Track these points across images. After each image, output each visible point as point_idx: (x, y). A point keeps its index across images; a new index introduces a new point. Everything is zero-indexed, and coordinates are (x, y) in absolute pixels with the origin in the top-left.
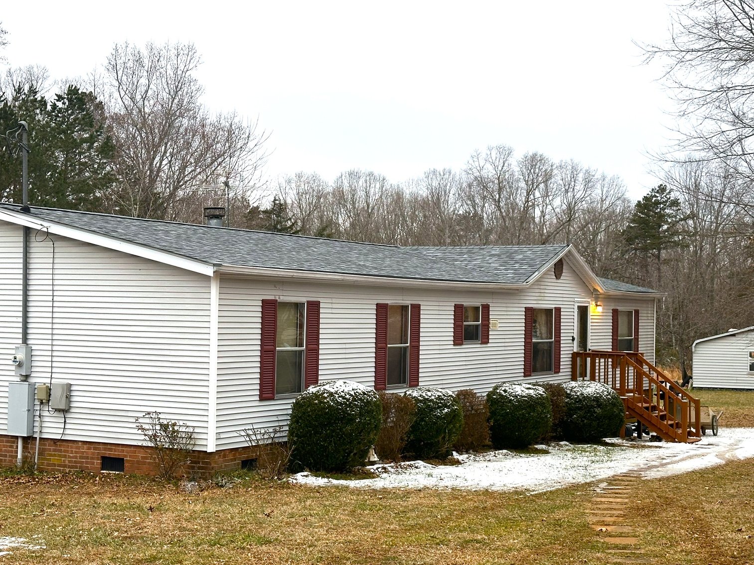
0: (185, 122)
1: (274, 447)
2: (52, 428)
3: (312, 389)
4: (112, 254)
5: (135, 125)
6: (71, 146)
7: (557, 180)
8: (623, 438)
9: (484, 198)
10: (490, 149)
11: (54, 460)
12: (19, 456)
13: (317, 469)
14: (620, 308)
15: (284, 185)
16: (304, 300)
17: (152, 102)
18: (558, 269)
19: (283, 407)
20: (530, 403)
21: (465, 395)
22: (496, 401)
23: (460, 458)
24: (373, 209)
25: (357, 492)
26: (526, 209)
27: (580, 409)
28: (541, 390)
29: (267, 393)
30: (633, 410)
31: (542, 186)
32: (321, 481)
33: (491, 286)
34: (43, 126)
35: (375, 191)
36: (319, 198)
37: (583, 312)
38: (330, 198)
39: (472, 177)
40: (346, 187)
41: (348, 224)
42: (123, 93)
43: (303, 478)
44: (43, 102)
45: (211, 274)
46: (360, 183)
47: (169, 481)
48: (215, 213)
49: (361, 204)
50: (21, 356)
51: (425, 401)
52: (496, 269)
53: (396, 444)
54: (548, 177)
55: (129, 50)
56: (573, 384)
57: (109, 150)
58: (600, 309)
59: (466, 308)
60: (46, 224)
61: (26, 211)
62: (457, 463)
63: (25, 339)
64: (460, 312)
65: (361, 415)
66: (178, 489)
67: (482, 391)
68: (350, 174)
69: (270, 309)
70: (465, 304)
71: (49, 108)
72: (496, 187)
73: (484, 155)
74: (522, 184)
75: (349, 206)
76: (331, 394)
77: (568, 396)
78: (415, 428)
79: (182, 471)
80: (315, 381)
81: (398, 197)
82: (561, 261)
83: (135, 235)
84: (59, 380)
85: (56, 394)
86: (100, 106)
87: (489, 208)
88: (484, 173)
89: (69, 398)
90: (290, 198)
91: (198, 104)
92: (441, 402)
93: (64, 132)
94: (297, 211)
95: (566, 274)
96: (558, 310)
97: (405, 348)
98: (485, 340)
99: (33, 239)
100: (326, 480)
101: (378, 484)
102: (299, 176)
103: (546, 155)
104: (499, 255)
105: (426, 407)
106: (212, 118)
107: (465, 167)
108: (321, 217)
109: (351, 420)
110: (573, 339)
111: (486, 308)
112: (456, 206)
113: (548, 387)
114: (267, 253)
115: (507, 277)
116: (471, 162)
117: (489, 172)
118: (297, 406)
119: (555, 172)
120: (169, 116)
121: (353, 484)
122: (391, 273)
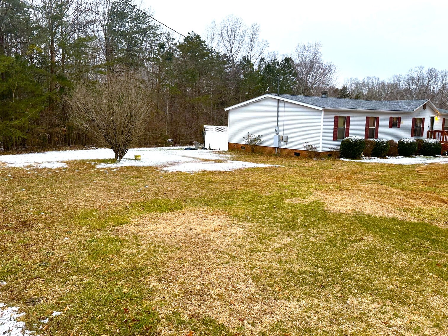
0: (317, 65)
1: (336, 152)
2: (283, 146)
3: (347, 138)
4: (298, 105)
5: (303, 67)
6: (285, 74)
7: (440, 76)
8: (442, 155)
9: (413, 83)
10: (416, 67)
11: (284, 153)
12: (276, 152)
13: (347, 158)
14: (446, 118)
15: (346, 81)
16: (346, 116)
17: (307, 60)
18: (425, 107)
19: (339, 142)
20: (411, 144)
21: (391, 141)
22: (401, 143)
23: (388, 157)
24: (375, 88)
25: (357, 162)
26: (427, 87)
27: (427, 146)
28: (414, 141)
29: (335, 138)
30: (446, 147)
31: (434, 78)
32: (348, 160)
33: (402, 111)
34: (278, 69)
35: (376, 82)
36: (357, 85)
37: (433, 119)
38: (361, 85)
39: (409, 77)
40: (366, 81)
41: (366, 93)
42: (299, 58)
43: (343, 159)
44: (278, 62)
45: (322, 110)
46: (371, 80)
47: (310, 158)
48: (324, 93)
49: (370, 87)
50: (277, 129)
51: (378, 142)
52: (405, 107)
53: (370, 152)
54: (436, 76)
55: (302, 45)
56: (426, 139)
57: (295, 75)
58: (439, 118)
59: (394, 118)
60: (283, 98)
61: (278, 95)
62: (387, 158)
63: (278, 126)
64: (391, 119)
65: (359, 144)
66: (312, 159)
67: (397, 140)
68: (368, 77)
69: (336, 118)
70: (393, 117)
71: (280, 64)
72: (417, 80)
73: (414, 70)
74: (427, 79)
75: (367, 87)
76: (352, 139)
77: (424, 142)
78: (375, 149)
79: (313, 156)
80: (348, 136)
81: (383, 84)
82: (426, 104)
83: (304, 100)
84: (285, 135)
85: (284, 138)
86: (293, 61)
87: (414, 86)
88: (413, 75)
89: (287, 139)
90: (348, 85)
91: (321, 59)
92: (383, 142)
93: (283, 70)
94: (350, 89)
95: (427, 108)
96: (424, 119)
97: (374, 128)
98: (399, 127)
99: (280, 102)
100: (349, 160)
101: (362, 161)
102: (351, 79)
103: (436, 68)
104: (406, 103)
105: (379, 144)
106: (325, 63)
107: (406, 74)
108: (358, 91)
109: (357, 146)
110: (428, 127)
111: (400, 118)
112: (403, 86)
113: (417, 140)
114: (337, 104)
115: (407, 109)
116: (409, 72)
117: (415, 75)
118: (342, 142)
119: (439, 74)
120: (313, 63)
121: (356, 161)
122: (371, 108)
